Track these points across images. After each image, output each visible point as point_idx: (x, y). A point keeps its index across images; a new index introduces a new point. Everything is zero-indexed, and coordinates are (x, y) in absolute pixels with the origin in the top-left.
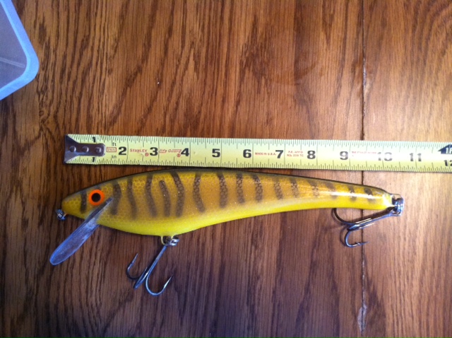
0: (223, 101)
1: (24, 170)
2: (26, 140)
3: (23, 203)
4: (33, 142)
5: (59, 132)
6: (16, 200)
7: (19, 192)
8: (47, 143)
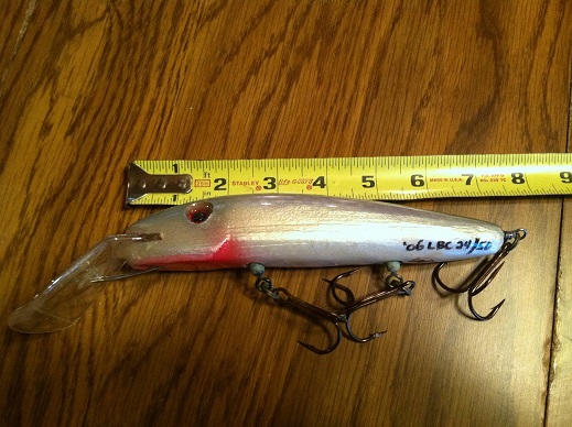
0: (375, 15)
1: (68, 58)
2: (82, 21)
3: (52, 102)
4: (91, 24)
5: (133, 17)
6: (43, 95)
7: (50, 86)
8: (110, 29)
